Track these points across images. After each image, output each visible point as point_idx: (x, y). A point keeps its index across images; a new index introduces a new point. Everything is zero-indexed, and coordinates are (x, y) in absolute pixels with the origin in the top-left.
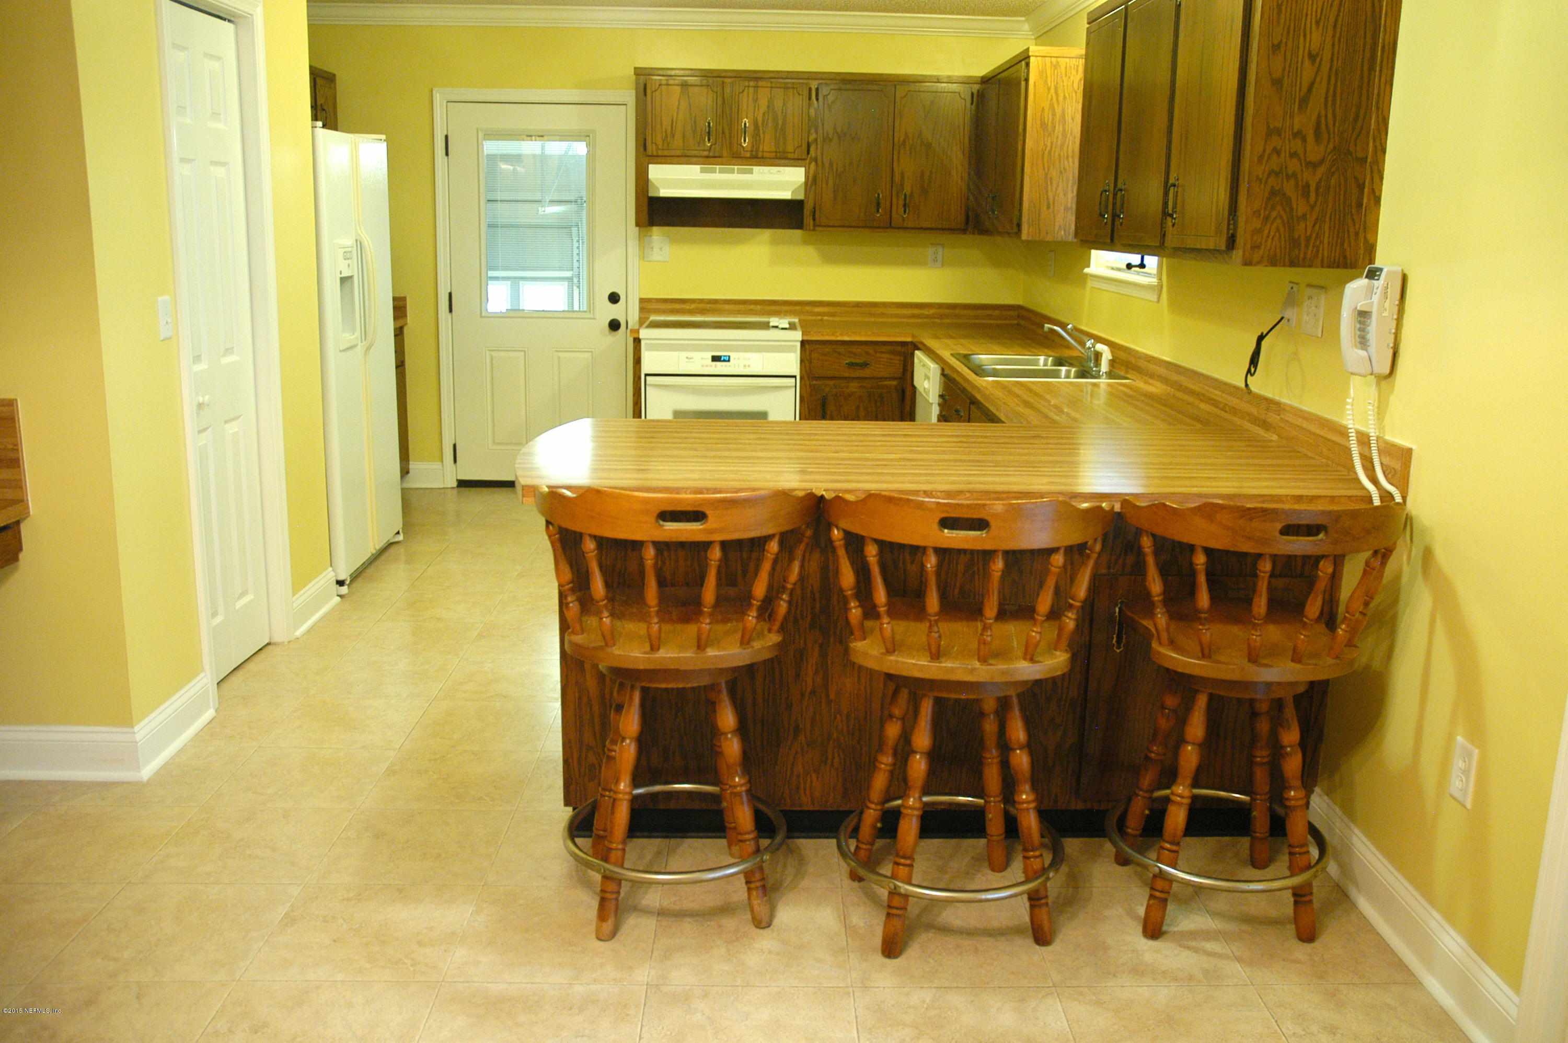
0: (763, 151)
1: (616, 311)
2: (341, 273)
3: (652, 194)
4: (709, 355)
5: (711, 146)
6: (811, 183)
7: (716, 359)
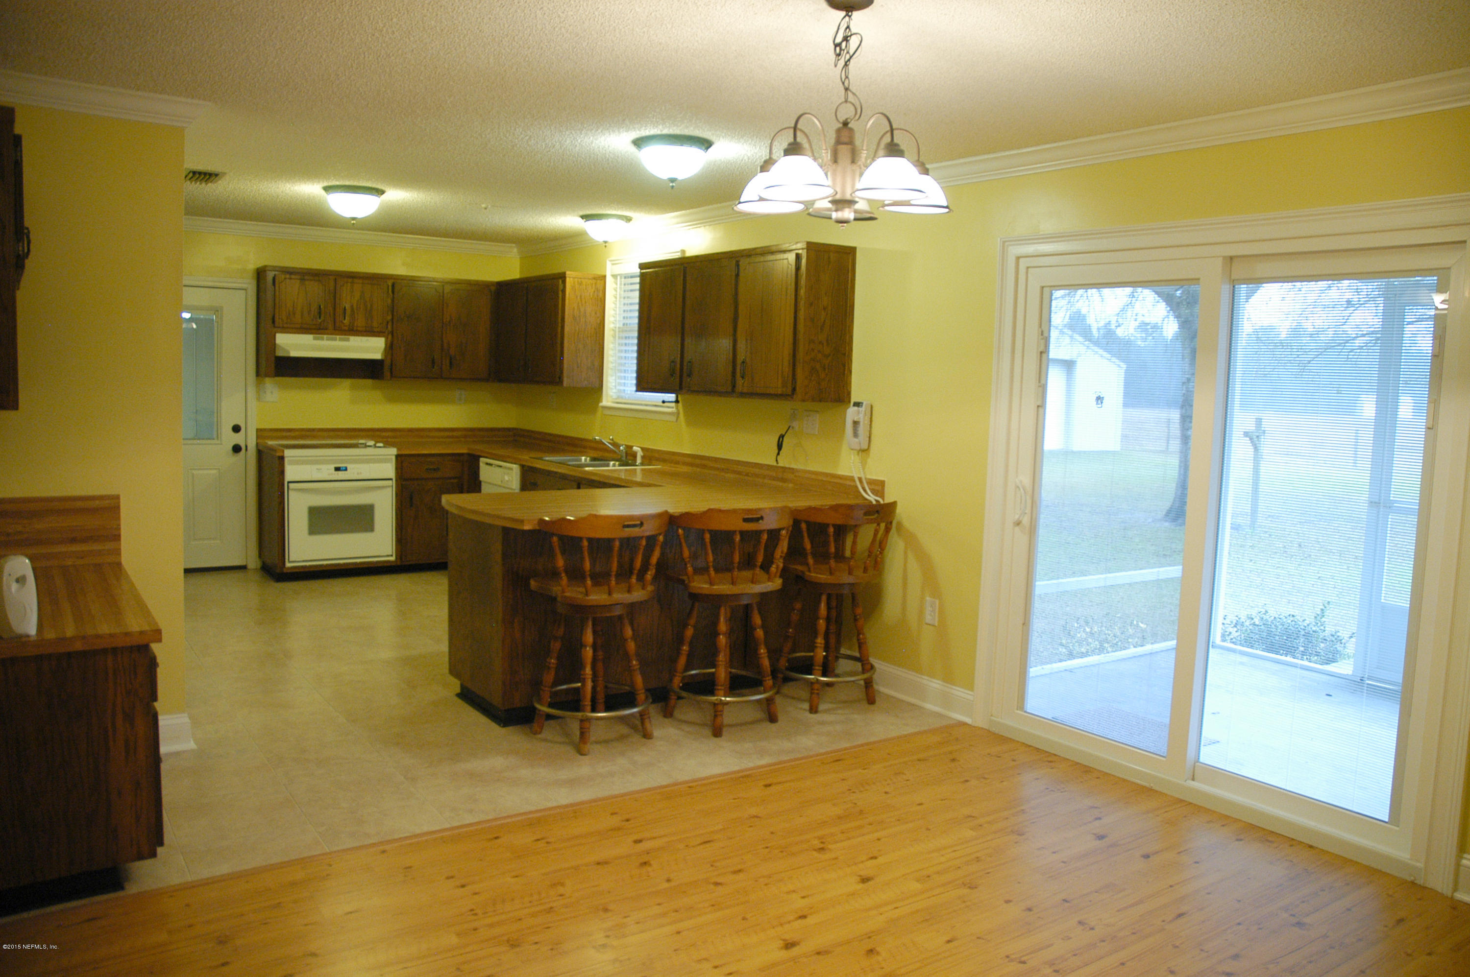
0: (357, 327)
1: (238, 438)
3: (279, 353)
4: (333, 466)
5: (321, 323)
6: (390, 348)
7: (337, 469)
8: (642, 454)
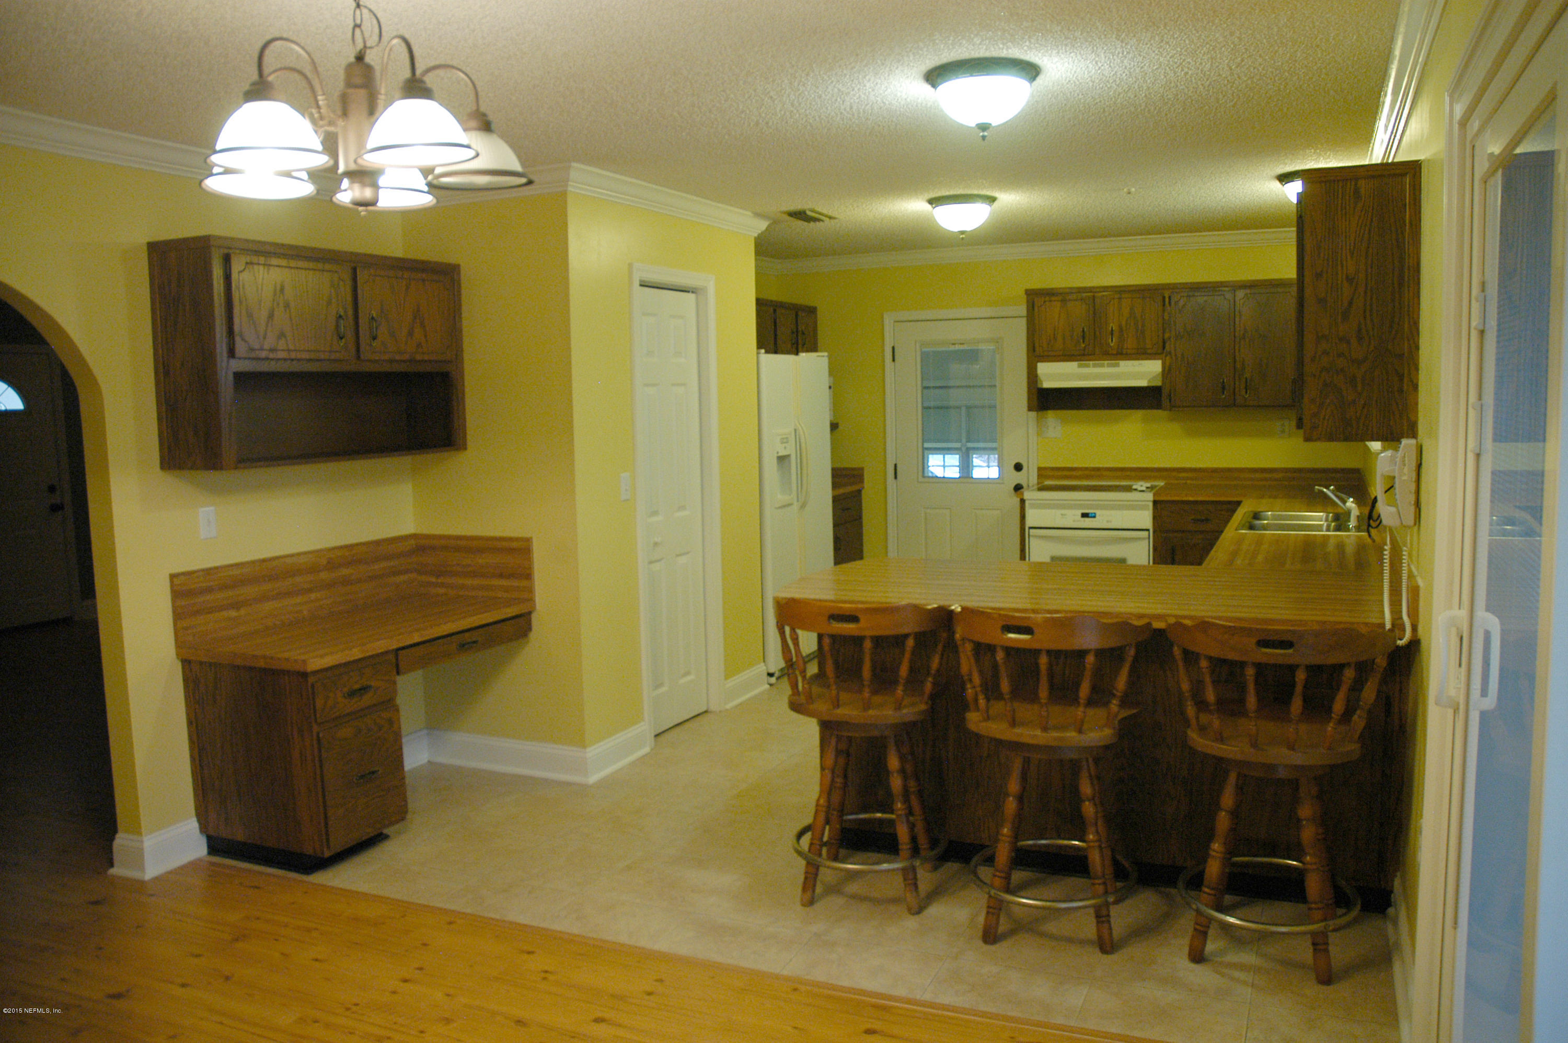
0: (1127, 349)
1: (1020, 478)
2: (778, 453)
3: (1039, 386)
4: (1079, 512)
5: (1085, 347)
6: (1166, 372)
7: (1085, 515)
8: (1358, 513)
